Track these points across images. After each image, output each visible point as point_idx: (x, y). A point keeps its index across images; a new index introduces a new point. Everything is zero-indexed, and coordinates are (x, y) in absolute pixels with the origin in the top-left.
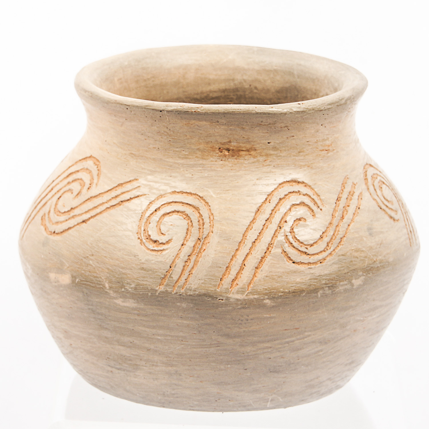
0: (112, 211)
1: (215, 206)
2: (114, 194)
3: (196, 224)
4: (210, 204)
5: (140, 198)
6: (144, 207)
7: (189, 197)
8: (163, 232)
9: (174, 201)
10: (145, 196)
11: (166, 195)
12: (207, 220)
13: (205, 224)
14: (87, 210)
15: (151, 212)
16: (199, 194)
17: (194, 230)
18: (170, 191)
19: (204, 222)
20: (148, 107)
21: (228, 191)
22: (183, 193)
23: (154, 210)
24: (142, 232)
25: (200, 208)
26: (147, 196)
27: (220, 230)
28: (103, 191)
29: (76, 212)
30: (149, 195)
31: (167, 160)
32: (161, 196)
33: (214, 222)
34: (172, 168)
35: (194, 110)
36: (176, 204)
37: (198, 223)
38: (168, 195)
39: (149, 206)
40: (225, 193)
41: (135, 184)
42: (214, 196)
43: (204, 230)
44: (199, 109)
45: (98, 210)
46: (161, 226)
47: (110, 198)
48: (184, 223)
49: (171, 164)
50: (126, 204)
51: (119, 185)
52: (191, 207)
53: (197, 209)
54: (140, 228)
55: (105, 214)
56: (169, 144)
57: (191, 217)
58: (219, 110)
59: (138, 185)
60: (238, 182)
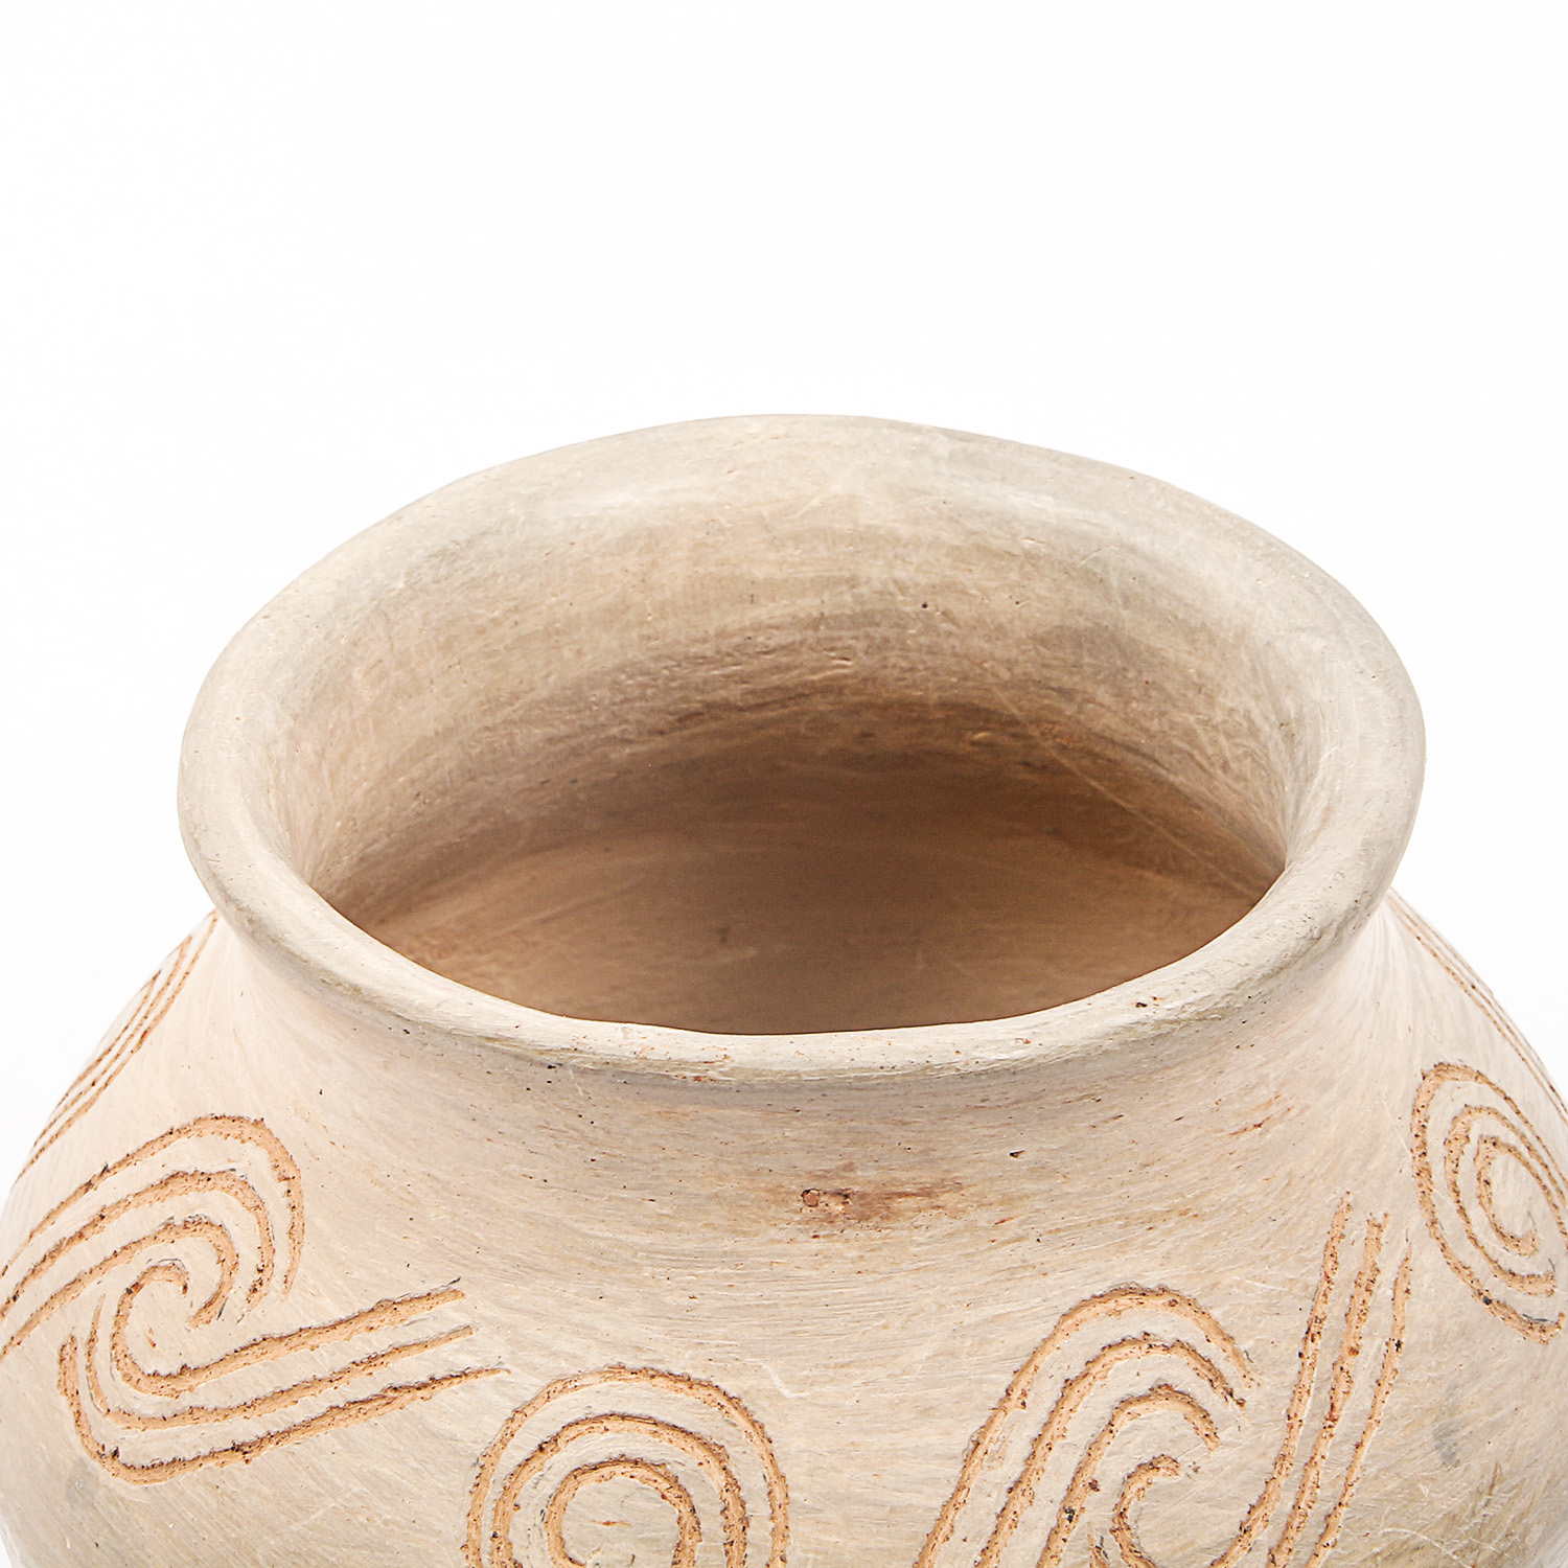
0: (356, 1428)
1: (791, 1439)
2: (362, 1344)
3: (711, 1524)
4: (770, 1432)
5: (471, 1381)
6: (493, 1426)
7: (680, 1395)
8: (573, 1553)
9: (620, 1410)
10: (492, 1378)
11: (584, 1381)
12: (758, 1508)
13: (752, 1522)
14: (249, 1397)
15: (520, 1457)
16: (723, 1386)
17: (704, 1549)
18: (597, 1359)
19: (748, 1514)
20: (496, 1045)
21: (845, 1370)
22: (653, 1377)
23: (534, 1447)
24: (487, 1545)
25: (730, 1450)
26: (503, 1374)
27: (817, 1552)
28: (315, 1324)
29: (205, 1391)
30: (509, 1372)
31: (585, 1228)
32: (566, 1383)
33: (791, 1516)
34: (605, 1263)
35: (694, 1071)
36: (627, 1424)
37: (722, 1519)
38: (590, 1379)
39: (514, 1426)
40: (832, 1380)
41: (450, 1313)
42: (786, 1392)
43: (748, 1551)
44: (714, 1069)
45: (297, 1413)
46: (566, 1524)
47: (345, 1362)
48: (665, 1518)
49: (602, 1245)
50: (414, 1404)
51: (381, 1305)
52: (691, 1442)
53: (716, 1451)
54: (474, 1520)
55: (325, 1438)
56: (591, 1172)
57: (691, 1491)
58: (798, 1075)
59: (464, 1320)
60: (886, 1327)
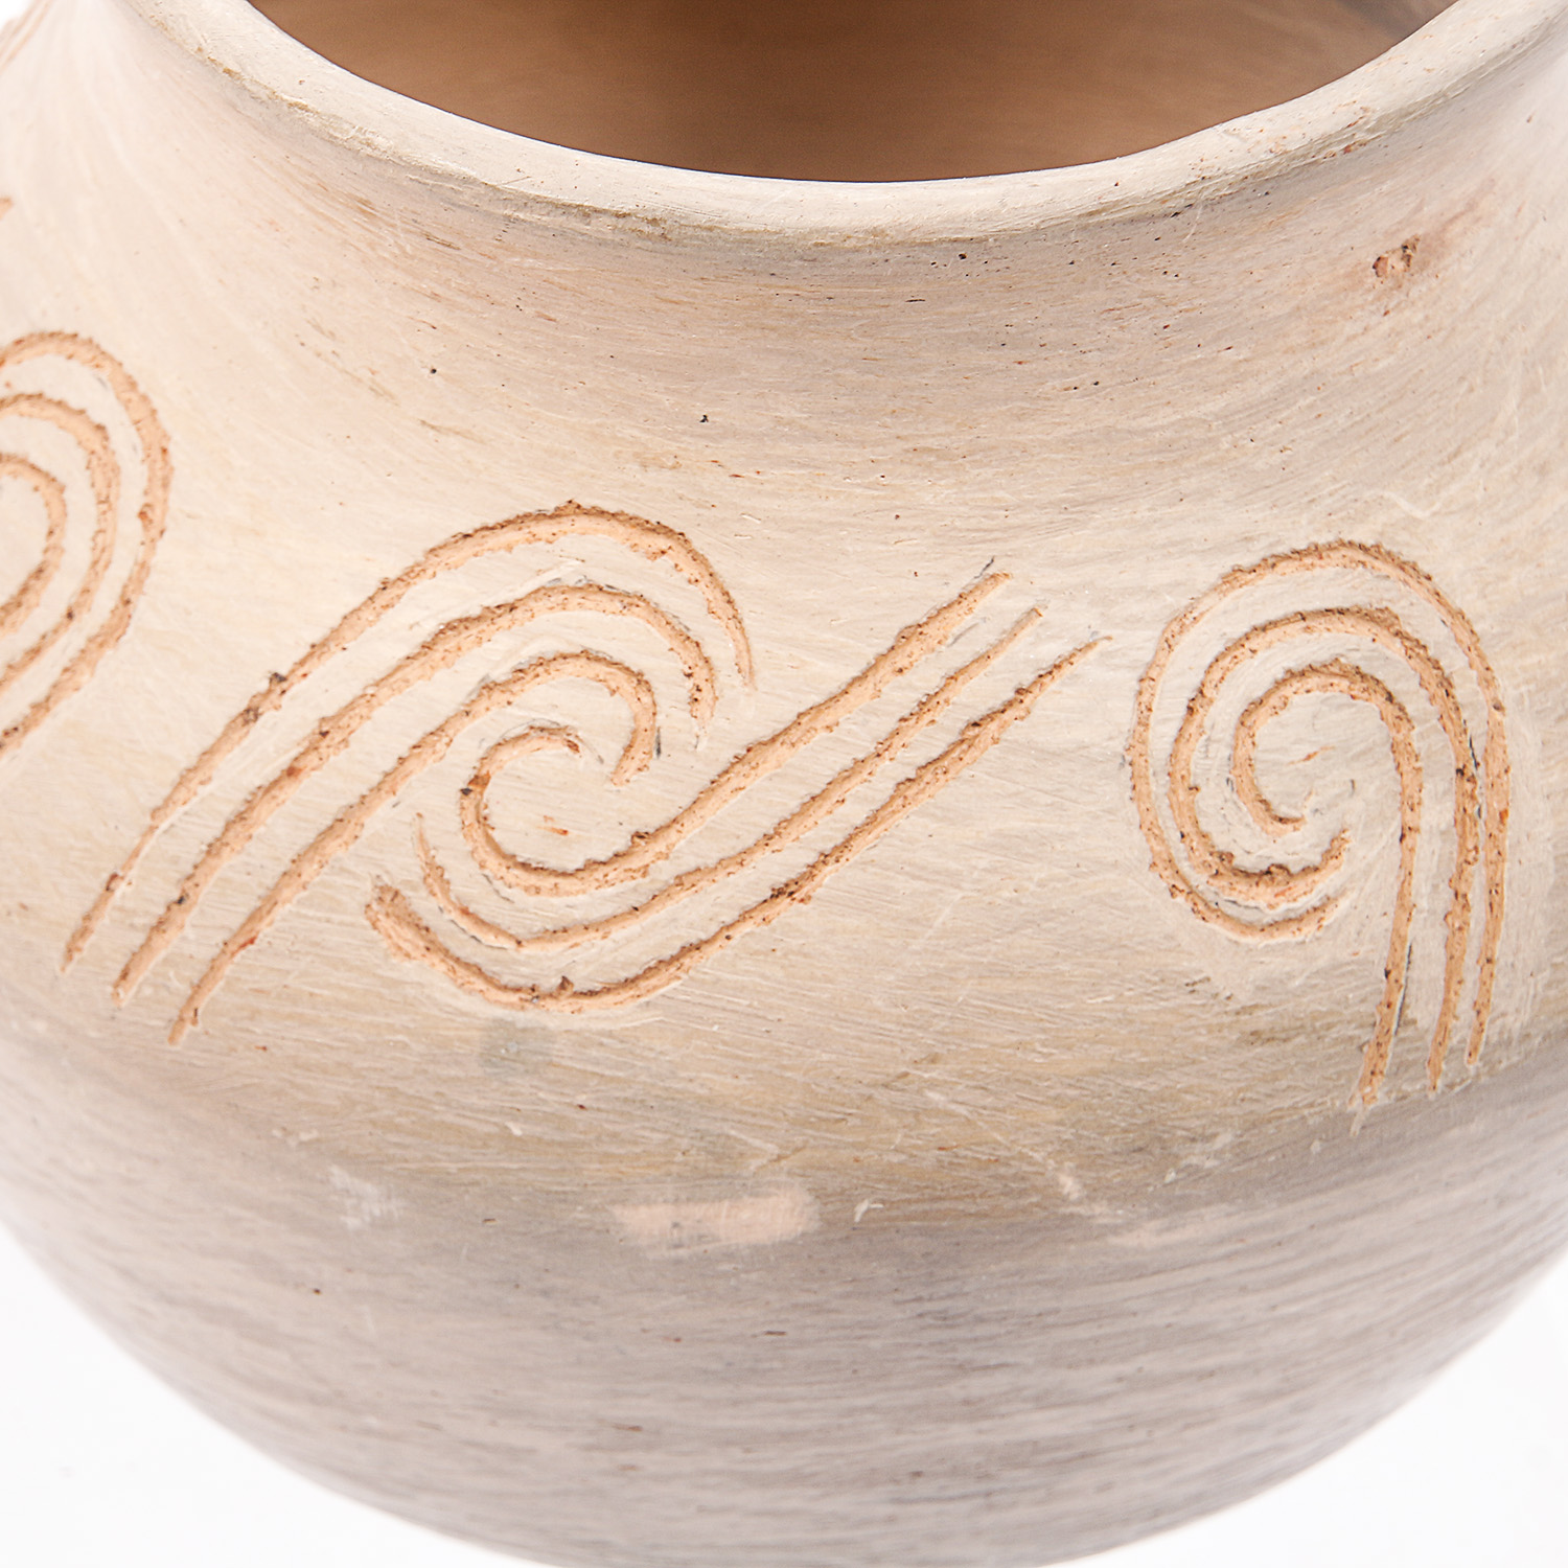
0: (945, 793)
1: (1450, 568)
2: (900, 695)
3: (1417, 703)
4: (1424, 567)
5: (1067, 670)
6: (1124, 713)
7: (1317, 571)
8: (1283, 811)
9: (1260, 620)
10: (1092, 655)
11: (1202, 608)
12: (1455, 662)
13: (1456, 680)
14: (768, 825)
15: (1171, 730)
16: (1357, 538)
17: (1421, 734)
18: (1209, 572)
19: (1447, 672)
20: (1103, 217)
21: (1459, 459)
22: (1274, 565)
23: (1183, 711)
24: (1179, 850)
25: (1395, 609)
26: (1103, 645)
27: (1527, 682)
28: (817, 699)
29: (688, 849)
30: (1109, 638)
31: (1146, 422)
32: (1182, 620)
33: (1487, 653)
34: (1174, 456)
35: (1340, 142)
36: (1272, 634)
37: (1423, 692)
38: (1207, 602)
39: (1145, 698)
40: (1453, 477)
41: (1000, 604)
42: (1418, 514)
43: (1465, 715)
44: (1359, 129)
45: (854, 812)
46: (1262, 781)
47: (891, 724)
48: (1367, 720)
49: (1168, 434)
50: (1016, 730)
51: (904, 636)
52: (1348, 621)
53: (1375, 617)
54: (1151, 830)
55: (906, 824)
56: (1161, 344)
57: (1379, 676)
58: (1444, 95)
59: (1026, 603)
60: (1471, 390)
